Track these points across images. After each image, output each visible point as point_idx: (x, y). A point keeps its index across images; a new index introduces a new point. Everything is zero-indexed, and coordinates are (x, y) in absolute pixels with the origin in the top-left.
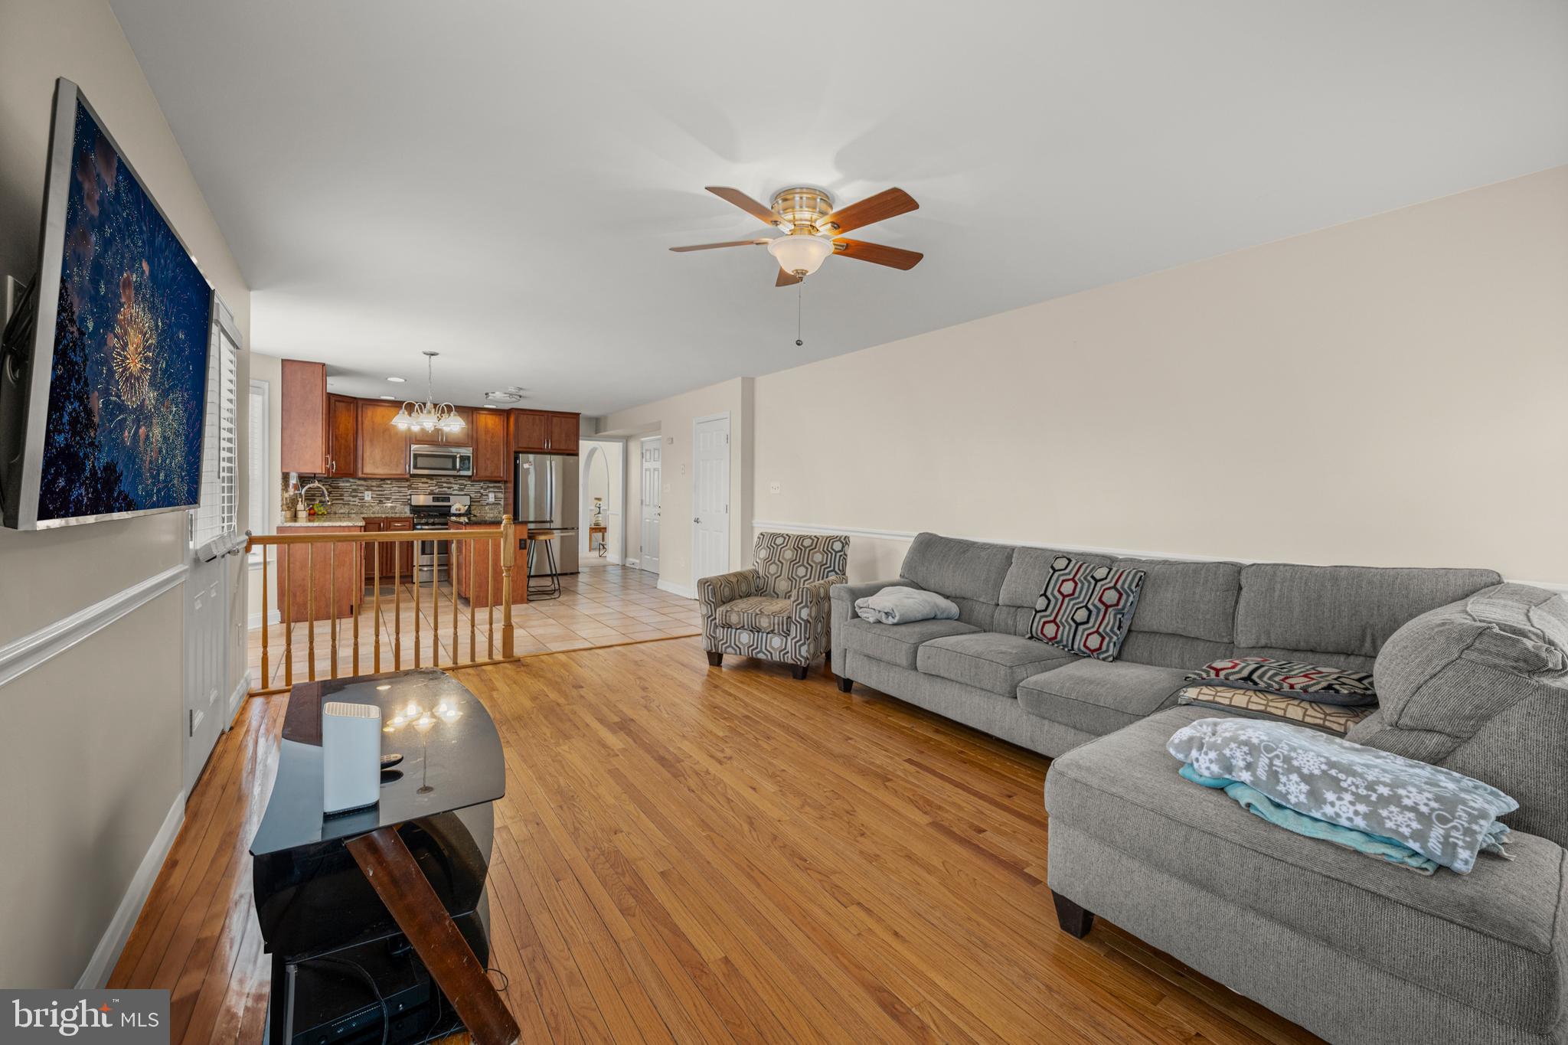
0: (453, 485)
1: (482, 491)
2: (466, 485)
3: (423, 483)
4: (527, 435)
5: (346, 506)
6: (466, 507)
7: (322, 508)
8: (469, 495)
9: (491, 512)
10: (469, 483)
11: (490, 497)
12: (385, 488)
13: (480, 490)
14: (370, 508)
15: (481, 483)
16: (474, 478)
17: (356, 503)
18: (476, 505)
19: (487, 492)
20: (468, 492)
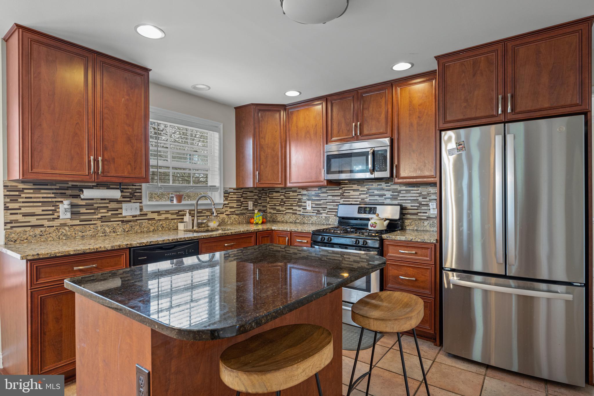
0: (386, 193)
1: (420, 199)
2: (399, 192)
3: (354, 190)
4: (463, 98)
5: (293, 216)
6: (387, 222)
7: (261, 218)
8: (401, 206)
9: (432, 229)
10: (404, 188)
11: (431, 207)
12: (322, 197)
13: (418, 198)
14: (310, 218)
15: (419, 187)
16: (396, 180)
17: (301, 213)
18: (413, 219)
19: (427, 200)
20: (402, 201)
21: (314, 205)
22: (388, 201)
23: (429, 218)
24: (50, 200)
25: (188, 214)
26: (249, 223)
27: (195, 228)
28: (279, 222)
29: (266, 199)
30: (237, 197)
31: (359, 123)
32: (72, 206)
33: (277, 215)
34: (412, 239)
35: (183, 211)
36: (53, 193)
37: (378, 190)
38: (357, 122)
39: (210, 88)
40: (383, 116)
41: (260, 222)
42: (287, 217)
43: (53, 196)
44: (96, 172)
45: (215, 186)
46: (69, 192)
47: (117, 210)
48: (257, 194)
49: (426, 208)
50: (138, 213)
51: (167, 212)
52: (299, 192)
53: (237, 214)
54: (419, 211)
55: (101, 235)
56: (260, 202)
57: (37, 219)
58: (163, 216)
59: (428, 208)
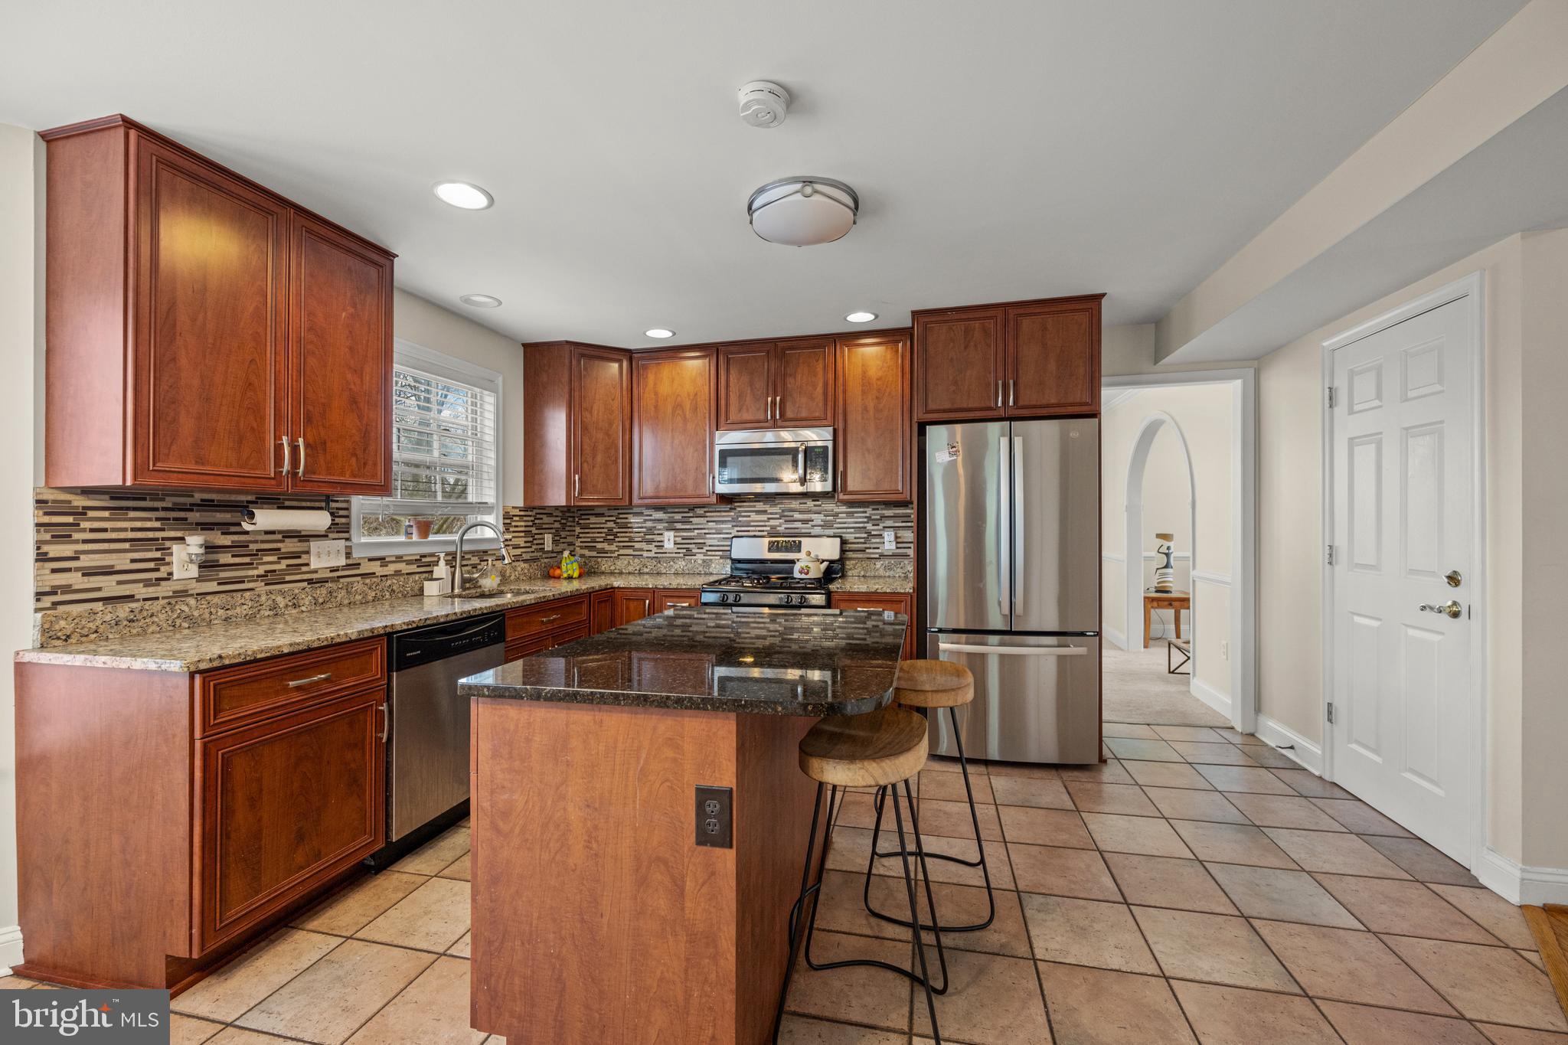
1: (869, 526)
2: (836, 515)
4: (951, 378)
5: (636, 560)
6: (826, 564)
7: (575, 565)
8: (841, 537)
9: (887, 574)
10: (844, 509)
11: (886, 539)
12: (696, 524)
13: (866, 525)
14: (672, 563)
15: (868, 507)
16: (842, 496)
17: (652, 554)
18: (857, 558)
19: (880, 527)
20: (840, 530)
21: (679, 540)
22: (817, 531)
23: (882, 556)
24: (150, 535)
25: (442, 563)
26: (548, 576)
27: (457, 591)
28: (603, 573)
29: (574, 529)
30: (526, 526)
31: (778, 398)
32: (209, 548)
33: (599, 560)
34: (877, 589)
35: (432, 555)
36: (157, 519)
37: (801, 512)
38: (775, 395)
39: (500, 303)
40: (820, 389)
41: (576, 575)
42: (621, 564)
43: (158, 524)
44: (294, 473)
45: (486, 503)
46: (195, 516)
47: (299, 557)
48: (559, 519)
49: (878, 540)
50: (342, 561)
51: (399, 559)
52: (647, 515)
53: (526, 561)
54: (868, 546)
55: (267, 613)
56: (563, 534)
57: (119, 583)
58: (391, 568)
59: (882, 540)
